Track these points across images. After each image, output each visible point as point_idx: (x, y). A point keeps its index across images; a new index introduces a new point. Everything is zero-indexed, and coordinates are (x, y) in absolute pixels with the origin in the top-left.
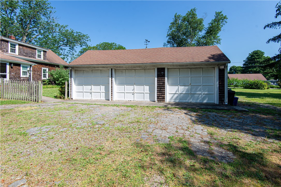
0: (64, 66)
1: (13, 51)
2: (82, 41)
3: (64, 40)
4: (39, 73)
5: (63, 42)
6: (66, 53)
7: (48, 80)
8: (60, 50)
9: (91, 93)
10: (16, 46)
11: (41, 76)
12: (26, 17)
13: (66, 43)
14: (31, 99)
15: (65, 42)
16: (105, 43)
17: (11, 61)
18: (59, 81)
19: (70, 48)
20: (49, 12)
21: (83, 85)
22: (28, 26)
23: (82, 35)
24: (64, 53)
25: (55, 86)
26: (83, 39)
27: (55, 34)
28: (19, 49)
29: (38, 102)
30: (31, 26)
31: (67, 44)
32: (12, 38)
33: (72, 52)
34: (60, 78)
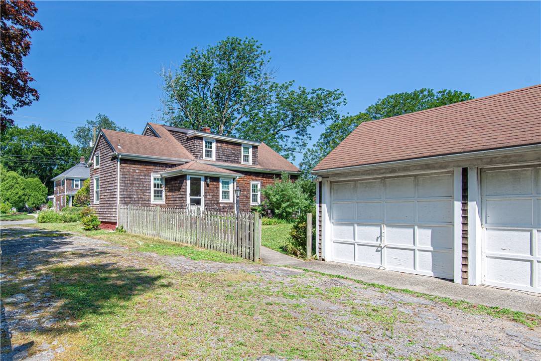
0: (289, 174)
1: (209, 154)
2: (325, 109)
3: (287, 116)
4: (245, 193)
5: (284, 121)
6: (289, 145)
7: (261, 207)
8: (278, 140)
9: (379, 249)
10: (213, 144)
11: (248, 198)
12: (223, 87)
13: (289, 122)
14: (241, 251)
15: (288, 119)
16: (391, 97)
17: (207, 173)
18: (281, 210)
19: (297, 133)
20: (257, 65)
21: (352, 224)
22: (227, 104)
23: (325, 93)
24: (286, 145)
25: (274, 220)
26: (326, 102)
27: (269, 107)
28: (217, 147)
29: (253, 260)
30: (231, 103)
31: (292, 125)
32: (207, 131)
33: (302, 139)
34: (282, 201)
